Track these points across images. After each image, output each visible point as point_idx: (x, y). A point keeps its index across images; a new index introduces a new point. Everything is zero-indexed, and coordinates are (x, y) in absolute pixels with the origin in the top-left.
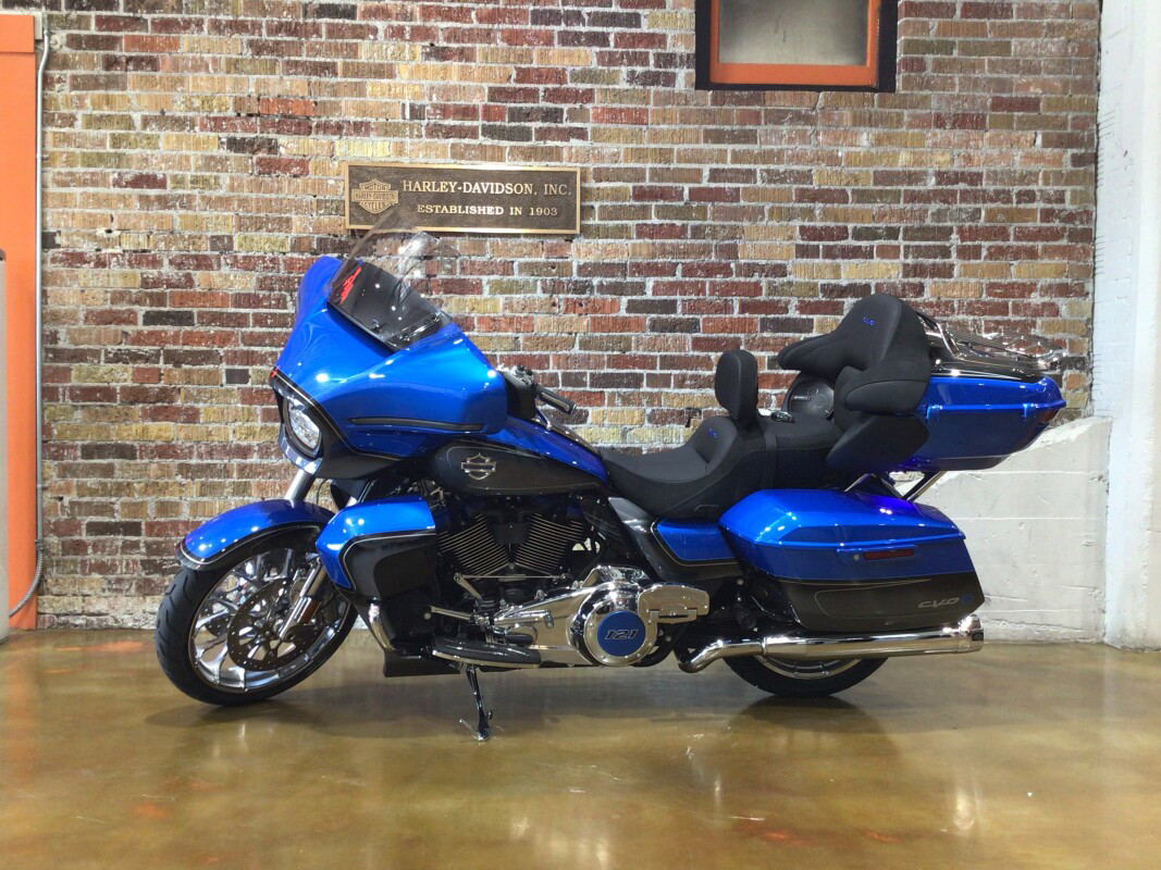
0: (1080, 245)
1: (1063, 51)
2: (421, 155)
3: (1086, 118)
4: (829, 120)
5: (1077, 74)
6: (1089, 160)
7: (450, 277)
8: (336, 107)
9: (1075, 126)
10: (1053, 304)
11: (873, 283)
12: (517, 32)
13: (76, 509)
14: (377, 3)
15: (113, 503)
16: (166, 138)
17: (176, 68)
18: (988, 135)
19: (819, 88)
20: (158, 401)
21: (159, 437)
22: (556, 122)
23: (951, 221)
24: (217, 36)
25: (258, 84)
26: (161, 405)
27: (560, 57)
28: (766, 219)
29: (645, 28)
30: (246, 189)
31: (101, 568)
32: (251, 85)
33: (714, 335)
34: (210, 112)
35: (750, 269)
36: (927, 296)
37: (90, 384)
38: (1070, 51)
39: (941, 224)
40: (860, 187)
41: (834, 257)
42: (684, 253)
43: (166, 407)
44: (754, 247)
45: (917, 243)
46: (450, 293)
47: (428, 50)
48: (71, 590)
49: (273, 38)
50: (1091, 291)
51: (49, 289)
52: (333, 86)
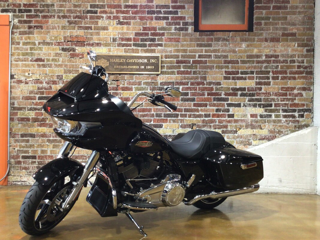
0: (309, 75)
1: (303, 19)
2: (115, 52)
3: (310, 38)
4: (233, 40)
5: (308, 25)
6: (312, 50)
7: (123, 86)
8: (92, 39)
9: (307, 41)
10: (301, 93)
11: (247, 87)
12: (143, 17)
13: (19, 152)
14: (103, 9)
15: (29, 150)
16: (45, 48)
17: (48, 29)
18: (281, 43)
19: (230, 31)
20: (42, 121)
21: (42, 132)
22: (154, 42)
23: (270, 69)
24: (59, 19)
25: (70, 32)
26: (42, 123)
27: (155, 24)
28: (215, 69)
29: (179, 15)
30: (67, 62)
31: (26, 168)
32: (68, 33)
33: (200, 102)
34: (57, 40)
35: (210, 83)
36: (263, 91)
37: (23, 117)
38: (305, 19)
39: (267, 70)
40: (242, 59)
41: (235, 80)
42: (191, 79)
43: (44, 123)
44: (211, 77)
45: (260, 75)
46: (124, 90)
47: (118, 22)
48: (17, 175)
49: (74, 20)
50: (312, 89)
51: (12, 90)
52: (91, 33)
